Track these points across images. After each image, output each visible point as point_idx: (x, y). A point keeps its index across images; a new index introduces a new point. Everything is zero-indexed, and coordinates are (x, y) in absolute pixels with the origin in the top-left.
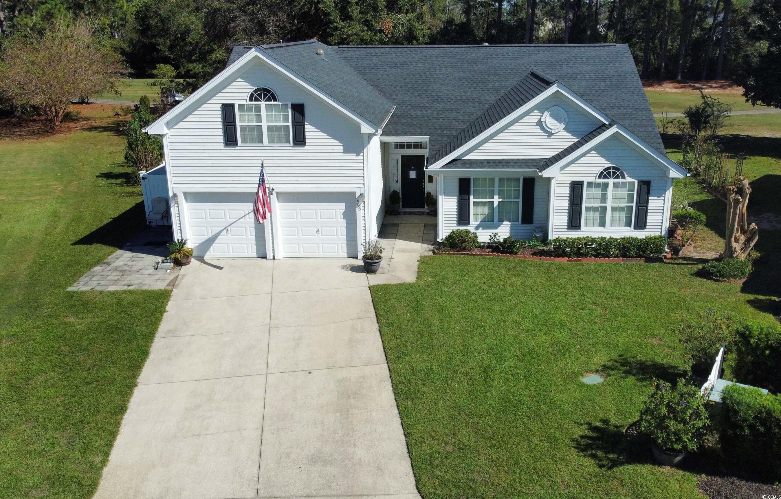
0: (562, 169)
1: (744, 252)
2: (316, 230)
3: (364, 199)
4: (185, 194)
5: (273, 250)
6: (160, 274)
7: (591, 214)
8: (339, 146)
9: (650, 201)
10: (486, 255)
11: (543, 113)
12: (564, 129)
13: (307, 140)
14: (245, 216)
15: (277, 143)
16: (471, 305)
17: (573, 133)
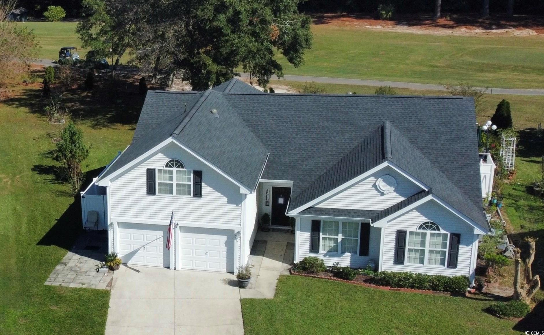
0: (388, 222)
1: (528, 296)
2: (205, 253)
3: (240, 235)
4: (118, 223)
5: (175, 264)
6: (100, 276)
7: (413, 254)
8: (225, 199)
9: (460, 248)
10: (329, 279)
11: (377, 179)
12: (394, 191)
13: (202, 194)
14: (157, 239)
15: (182, 194)
16: (308, 322)
17: (401, 194)
